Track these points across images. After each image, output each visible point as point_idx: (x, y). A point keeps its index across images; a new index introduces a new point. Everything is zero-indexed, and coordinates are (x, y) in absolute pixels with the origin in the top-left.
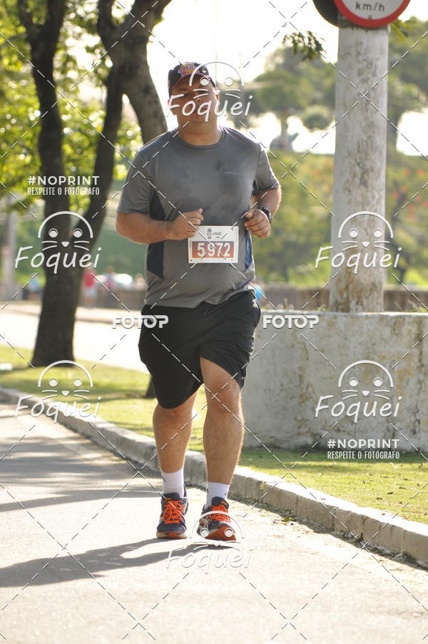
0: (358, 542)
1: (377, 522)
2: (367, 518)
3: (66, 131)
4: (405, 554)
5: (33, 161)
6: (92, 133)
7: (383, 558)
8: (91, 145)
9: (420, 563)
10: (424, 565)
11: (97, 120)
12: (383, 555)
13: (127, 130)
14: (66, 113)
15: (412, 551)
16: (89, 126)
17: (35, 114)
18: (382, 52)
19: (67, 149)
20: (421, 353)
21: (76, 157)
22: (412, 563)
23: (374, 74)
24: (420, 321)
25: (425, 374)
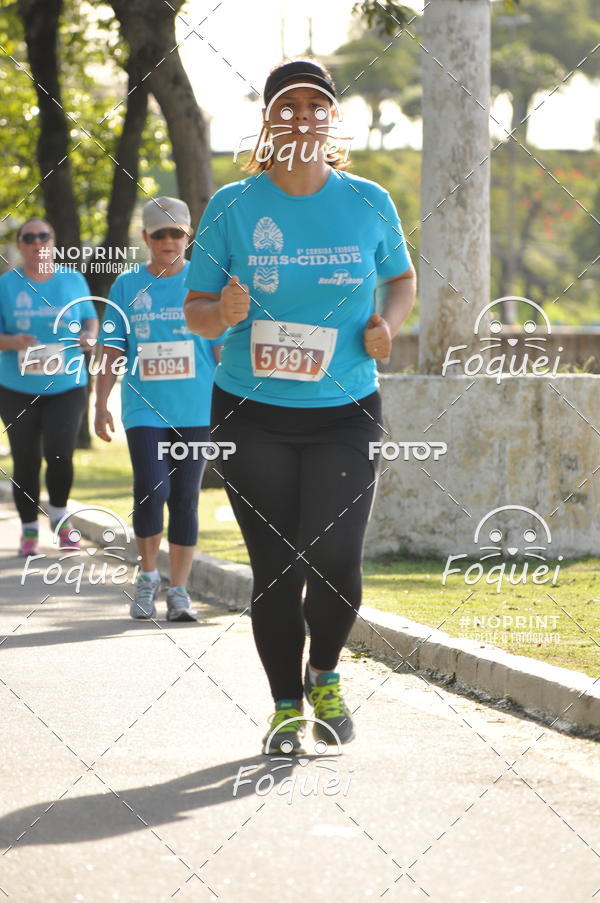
0: (450, 685)
1: (473, 657)
2: (461, 652)
3: (74, 133)
4: (510, 700)
5: (30, 174)
6: (109, 136)
7: (481, 706)
8: (107, 152)
9: (528, 711)
10: (534, 714)
11: (115, 118)
12: (481, 702)
13: (155, 130)
14: (73, 110)
15: (518, 696)
16: (104, 126)
17: (32, 112)
18: (482, 28)
19: (76, 158)
20: (541, 427)
21: (87, 168)
22: (518, 711)
23: (472, 58)
24: (538, 385)
25: (547, 455)
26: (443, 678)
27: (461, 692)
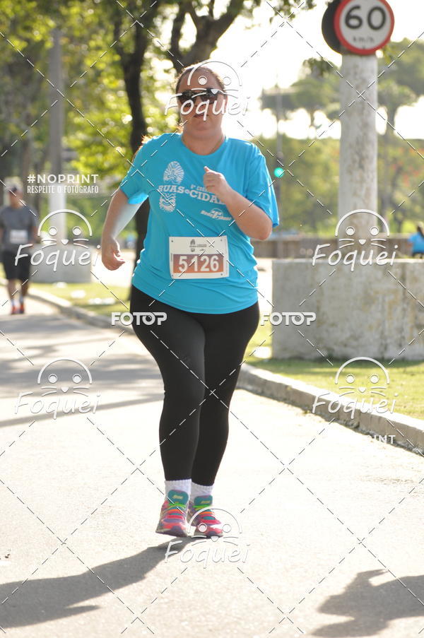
0: (356, 428)
24: (403, 266)
25: (408, 304)
26: (352, 425)
27: (362, 432)
